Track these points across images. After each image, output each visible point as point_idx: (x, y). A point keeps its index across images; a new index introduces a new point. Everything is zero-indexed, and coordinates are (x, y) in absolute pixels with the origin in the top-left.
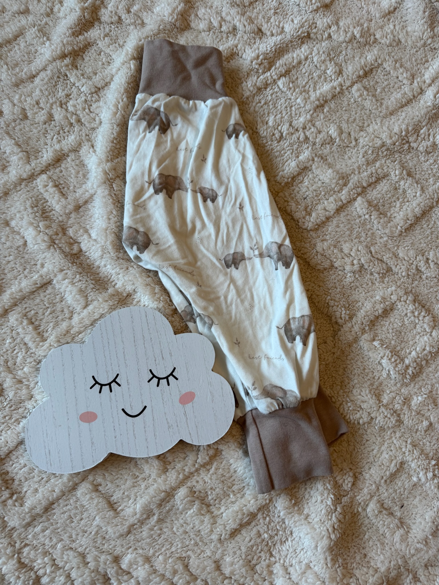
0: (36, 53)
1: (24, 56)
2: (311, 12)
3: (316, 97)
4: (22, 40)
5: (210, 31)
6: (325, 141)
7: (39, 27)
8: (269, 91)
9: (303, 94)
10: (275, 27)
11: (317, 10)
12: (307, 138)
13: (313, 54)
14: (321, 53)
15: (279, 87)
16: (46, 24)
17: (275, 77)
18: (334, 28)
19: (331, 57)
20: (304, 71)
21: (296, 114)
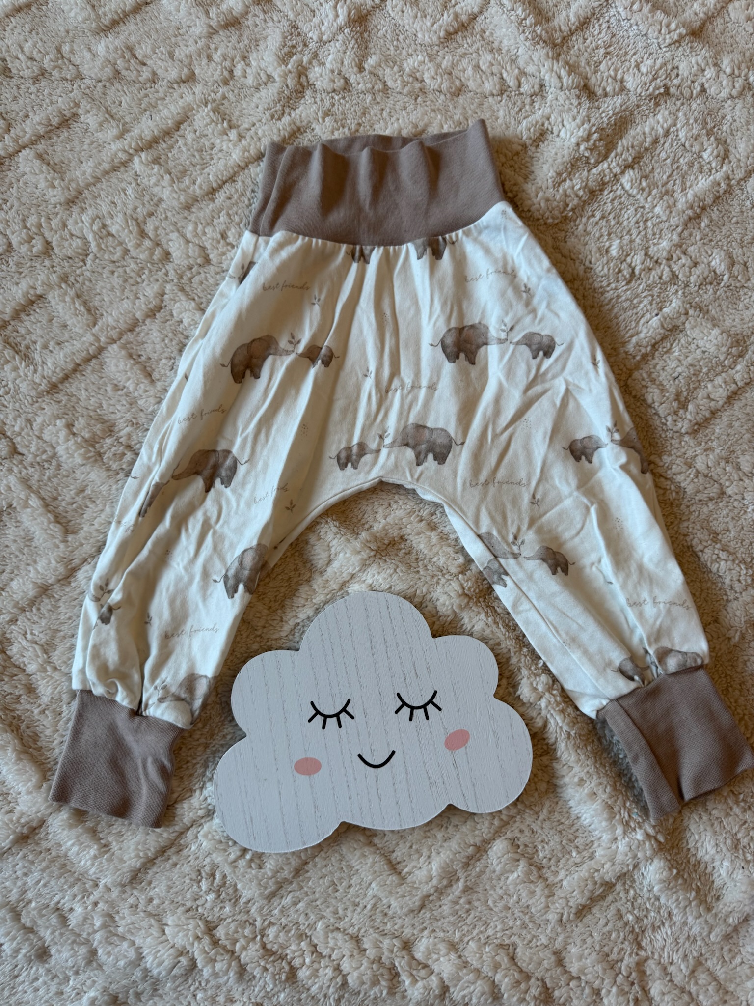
0: (212, 149)
1: (194, 156)
2: (670, 45)
3: (687, 202)
4: (189, 129)
5: (502, 94)
6: (705, 279)
7: (214, 105)
8: (607, 195)
9: (666, 197)
10: (610, 80)
11: (678, 42)
12: (674, 276)
13: (679, 126)
14: (691, 121)
15: (623, 188)
16: (224, 97)
17: (617, 170)
18: (710, 73)
19: (709, 127)
20: (663, 155)
21: (654, 234)
